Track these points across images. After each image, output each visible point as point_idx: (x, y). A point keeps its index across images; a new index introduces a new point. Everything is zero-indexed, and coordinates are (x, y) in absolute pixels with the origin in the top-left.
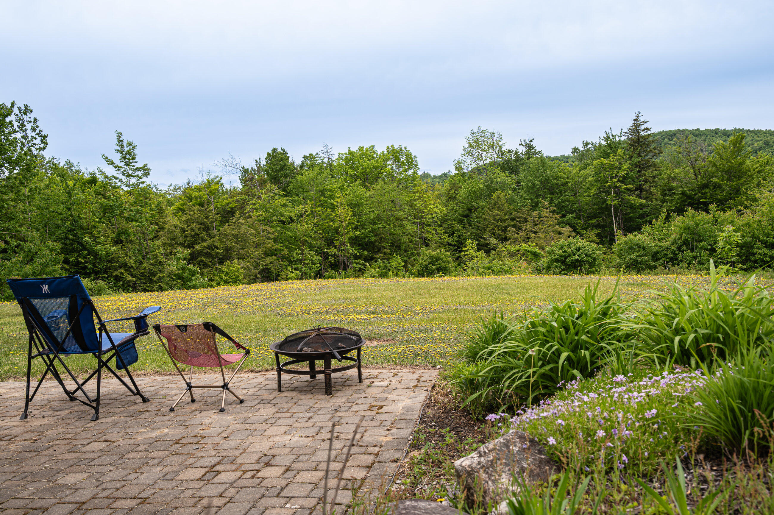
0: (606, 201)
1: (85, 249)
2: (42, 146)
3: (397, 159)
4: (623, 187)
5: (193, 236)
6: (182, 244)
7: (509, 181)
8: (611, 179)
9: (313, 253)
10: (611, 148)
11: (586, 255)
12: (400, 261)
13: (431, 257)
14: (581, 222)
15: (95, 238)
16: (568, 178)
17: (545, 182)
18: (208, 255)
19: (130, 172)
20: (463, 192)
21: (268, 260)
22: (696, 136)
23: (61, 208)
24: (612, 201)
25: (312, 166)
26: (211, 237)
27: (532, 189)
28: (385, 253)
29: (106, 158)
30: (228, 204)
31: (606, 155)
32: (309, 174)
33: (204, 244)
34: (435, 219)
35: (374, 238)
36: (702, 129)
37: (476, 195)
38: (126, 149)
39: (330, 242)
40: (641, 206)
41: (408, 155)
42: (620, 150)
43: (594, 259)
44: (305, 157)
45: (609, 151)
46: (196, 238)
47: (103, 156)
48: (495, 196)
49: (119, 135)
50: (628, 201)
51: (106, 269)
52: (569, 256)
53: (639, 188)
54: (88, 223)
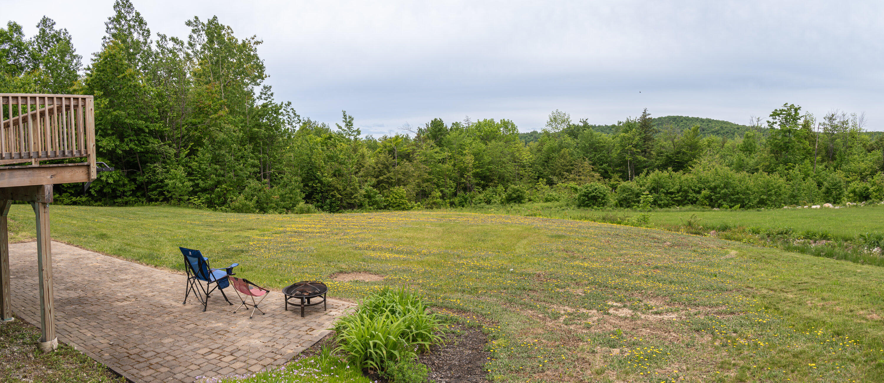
0: (625, 157)
1: (317, 179)
2: (298, 121)
3: (506, 127)
4: (635, 150)
5: (379, 172)
6: (373, 176)
7: (572, 143)
8: (629, 145)
9: (451, 181)
10: (630, 128)
11: (600, 193)
12: (503, 188)
13: (514, 189)
14: (611, 169)
15: (322, 174)
16: (605, 143)
17: (592, 145)
18: (387, 182)
19: (350, 133)
20: (545, 148)
21: (425, 185)
22: (687, 120)
23: (305, 157)
24: (628, 158)
25: (457, 129)
26: (389, 172)
27: (584, 149)
28: (495, 183)
29: (338, 125)
30: (406, 150)
31: (626, 131)
32: (454, 134)
33: (385, 176)
34: (528, 163)
35: (488, 174)
36: (690, 117)
37: (553, 150)
38: (348, 120)
39: (462, 176)
40: (645, 161)
41: (513, 125)
42: (634, 129)
43: (604, 195)
44: (453, 124)
45: (628, 129)
46: (381, 173)
47: (336, 124)
48: (562, 152)
49: (344, 113)
50: (637, 158)
51: (327, 191)
52: (590, 193)
53: (644, 152)
54: (319, 165)
